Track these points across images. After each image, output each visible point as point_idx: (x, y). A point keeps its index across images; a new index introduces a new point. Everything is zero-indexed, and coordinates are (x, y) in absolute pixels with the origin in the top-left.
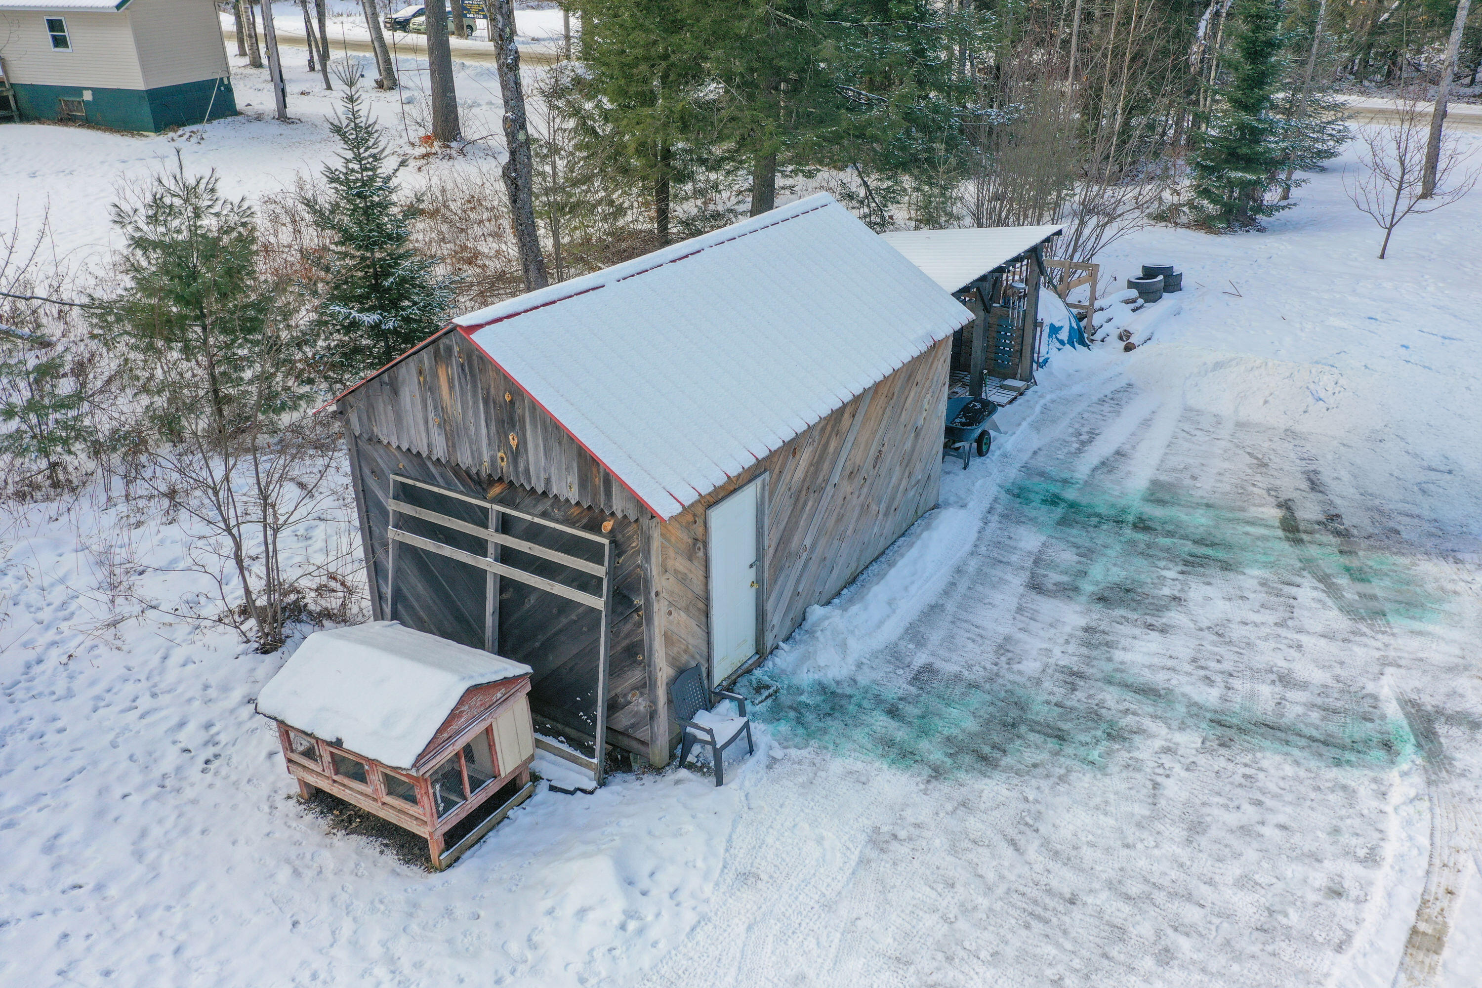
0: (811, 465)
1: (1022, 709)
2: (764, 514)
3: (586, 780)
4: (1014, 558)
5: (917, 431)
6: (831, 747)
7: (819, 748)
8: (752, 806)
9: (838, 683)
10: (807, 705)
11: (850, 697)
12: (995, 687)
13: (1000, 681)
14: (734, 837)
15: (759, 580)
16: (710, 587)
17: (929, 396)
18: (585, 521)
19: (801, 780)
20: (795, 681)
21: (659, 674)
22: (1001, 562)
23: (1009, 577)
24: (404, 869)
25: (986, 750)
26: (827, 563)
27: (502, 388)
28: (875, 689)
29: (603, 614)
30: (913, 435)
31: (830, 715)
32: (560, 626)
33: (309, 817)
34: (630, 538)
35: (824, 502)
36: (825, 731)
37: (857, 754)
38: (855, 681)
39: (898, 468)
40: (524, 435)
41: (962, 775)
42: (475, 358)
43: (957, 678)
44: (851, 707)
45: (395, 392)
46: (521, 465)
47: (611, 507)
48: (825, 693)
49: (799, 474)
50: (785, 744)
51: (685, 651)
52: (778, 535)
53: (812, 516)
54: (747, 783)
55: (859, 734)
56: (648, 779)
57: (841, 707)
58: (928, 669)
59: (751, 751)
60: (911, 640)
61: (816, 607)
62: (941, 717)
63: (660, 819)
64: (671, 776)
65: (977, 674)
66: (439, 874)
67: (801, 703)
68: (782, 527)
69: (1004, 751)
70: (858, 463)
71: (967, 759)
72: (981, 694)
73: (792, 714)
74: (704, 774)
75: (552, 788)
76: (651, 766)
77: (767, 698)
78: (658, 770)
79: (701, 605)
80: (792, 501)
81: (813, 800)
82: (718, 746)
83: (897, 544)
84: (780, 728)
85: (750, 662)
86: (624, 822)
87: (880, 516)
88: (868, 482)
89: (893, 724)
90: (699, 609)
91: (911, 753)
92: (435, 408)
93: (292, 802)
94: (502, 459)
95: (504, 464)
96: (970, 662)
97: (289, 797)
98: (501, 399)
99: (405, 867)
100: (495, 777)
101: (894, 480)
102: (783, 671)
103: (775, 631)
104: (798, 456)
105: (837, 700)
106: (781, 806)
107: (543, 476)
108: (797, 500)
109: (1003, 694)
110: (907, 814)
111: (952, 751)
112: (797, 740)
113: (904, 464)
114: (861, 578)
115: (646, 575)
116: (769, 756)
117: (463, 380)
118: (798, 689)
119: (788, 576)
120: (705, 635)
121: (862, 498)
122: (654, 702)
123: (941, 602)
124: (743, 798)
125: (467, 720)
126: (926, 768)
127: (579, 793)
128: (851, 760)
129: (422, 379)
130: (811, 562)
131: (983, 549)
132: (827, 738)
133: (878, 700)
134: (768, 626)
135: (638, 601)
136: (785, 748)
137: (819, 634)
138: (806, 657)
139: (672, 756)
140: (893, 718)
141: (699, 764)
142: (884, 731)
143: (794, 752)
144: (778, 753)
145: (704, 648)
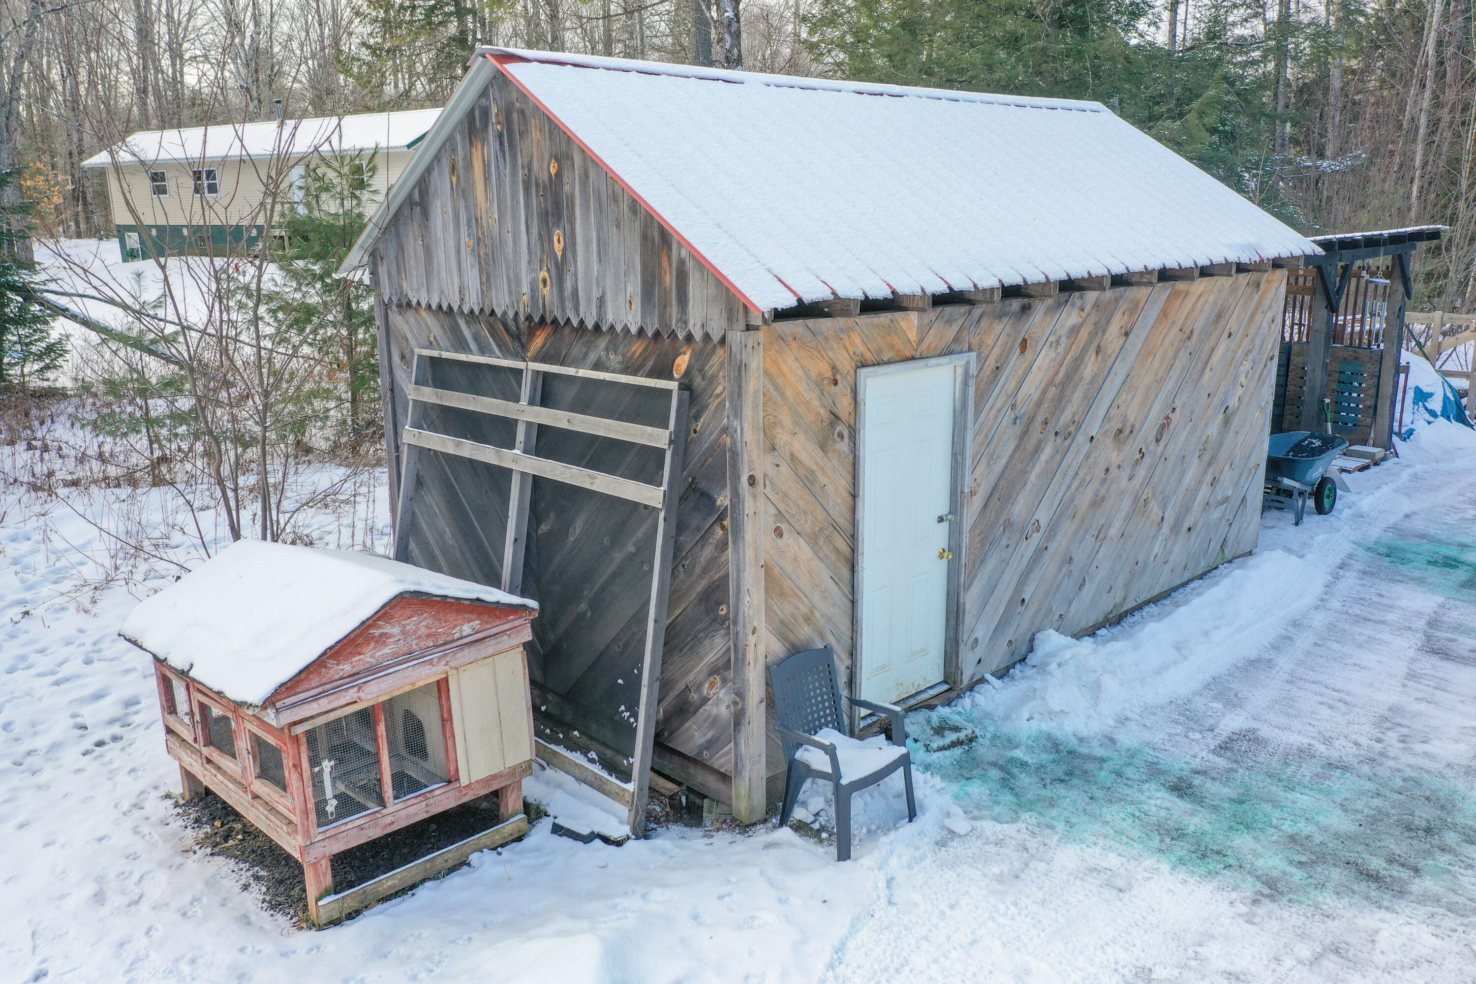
0: (1050, 383)
1: (1442, 807)
2: (965, 428)
3: (613, 821)
4: (1390, 617)
5: (1228, 416)
6: (1061, 826)
7: (1039, 825)
8: (895, 899)
9: (1081, 740)
10: (1023, 765)
11: (1103, 760)
12: (1380, 771)
13: (1391, 763)
14: (851, 945)
15: (953, 549)
16: (859, 515)
17: (1247, 365)
18: (650, 364)
19: (996, 870)
20: (1006, 729)
21: (752, 640)
22: (1369, 620)
23: (1387, 637)
24: (264, 918)
25: (1376, 863)
26: (1075, 568)
27: (547, 156)
28: (1150, 755)
29: (662, 515)
30: (1221, 417)
31: (1062, 781)
32: (613, 567)
33: (176, 824)
34: (713, 379)
35: (1074, 459)
36: (1052, 803)
37: (1109, 842)
38: (1112, 741)
39: (1195, 460)
40: (573, 229)
41: (1328, 900)
42: (515, 115)
43: (1305, 753)
44: (1103, 774)
45: (426, 215)
46: (568, 285)
47: (686, 323)
48: (1057, 752)
49: (1032, 388)
50: (976, 813)
51: (808, 619)
52: (992, 479)
53: (1050, 475)
54: (894, 861)
55: (1114, 814)
56: (722, 839)
57: (1086, 772)
58: (1250, 737)
59: (912, 815)
60: (1215, 698)
61: (1052, 632)
62: (1276, 804)
63: (721, 897)
64: (761, 836)
65: (1343, 750)
66: (313, 933)
67: (1012, 760)
68: (998, 467)
69: (1416, 870)
70: (1131, 420)
71: (1336, 874)
72: (1354, 778)
73: (994, 773)
74: (821, 841)
75: (557, 830)
76: (734, 820)
77: (954, 745)
78: (744, 827)
79: (841, 544)
80: (1018, 429)
81: (1015, 904)
82: (844, 781)
83: (1191, 585)
84: (969, 789)
85: (933, 692)
86: (657, 894)
87: (1165, 529)
88: (1147, 461)
89: (1180, 806)
90: (837, 551)
91: (1218, 853)
92: (469, 222)
93: (169, 803)
94: (544, 281)
95: (546, 291)
96: (1327, 734)
97: (168, 796)
98: (546, 174)
99: (266, 915)
100: (449, 782)
101: (1189, 478)
102: (988, 716)
103: (980, 651)
104: (1029, 353)
105: (1076, 762)
106: (952, 907)
107: (596, 294)
108: (1025, 432)
109: (1398, 783)
110: (1212, 950)
111: (1304, 859)
112: (997, 809)
113: (1207, 457)
114: (1130, 619)
115: (734, 443)
116: (943, 827)
117: (501, 160)
118: (1009, 741)
119: (1005, 562)
120: (849, 605)
121: (1137, 481)
122: (740, 694)
123: (1266, 656)
124: (882, 884)
125: (395, 655)
126: (1250, 879)
127: (598, 843)
128: (1097, 850)
129: (454, 179)
130: (1047, 556)
131: (1335, 604)
132: (1054, 812)
133: (1154, 771)
134: (965, 636)
135: (723, 500)
136: (975, 818)
137: (1053, 667)
138: (1025, 698)
139: (770, 810)
140: (1181, 797)
141: (816, 826)
142: (1163, 813)
143: (988, 827)
144: (961, 824)
145: (844, 625)
